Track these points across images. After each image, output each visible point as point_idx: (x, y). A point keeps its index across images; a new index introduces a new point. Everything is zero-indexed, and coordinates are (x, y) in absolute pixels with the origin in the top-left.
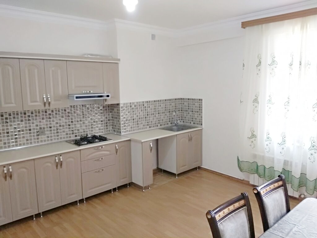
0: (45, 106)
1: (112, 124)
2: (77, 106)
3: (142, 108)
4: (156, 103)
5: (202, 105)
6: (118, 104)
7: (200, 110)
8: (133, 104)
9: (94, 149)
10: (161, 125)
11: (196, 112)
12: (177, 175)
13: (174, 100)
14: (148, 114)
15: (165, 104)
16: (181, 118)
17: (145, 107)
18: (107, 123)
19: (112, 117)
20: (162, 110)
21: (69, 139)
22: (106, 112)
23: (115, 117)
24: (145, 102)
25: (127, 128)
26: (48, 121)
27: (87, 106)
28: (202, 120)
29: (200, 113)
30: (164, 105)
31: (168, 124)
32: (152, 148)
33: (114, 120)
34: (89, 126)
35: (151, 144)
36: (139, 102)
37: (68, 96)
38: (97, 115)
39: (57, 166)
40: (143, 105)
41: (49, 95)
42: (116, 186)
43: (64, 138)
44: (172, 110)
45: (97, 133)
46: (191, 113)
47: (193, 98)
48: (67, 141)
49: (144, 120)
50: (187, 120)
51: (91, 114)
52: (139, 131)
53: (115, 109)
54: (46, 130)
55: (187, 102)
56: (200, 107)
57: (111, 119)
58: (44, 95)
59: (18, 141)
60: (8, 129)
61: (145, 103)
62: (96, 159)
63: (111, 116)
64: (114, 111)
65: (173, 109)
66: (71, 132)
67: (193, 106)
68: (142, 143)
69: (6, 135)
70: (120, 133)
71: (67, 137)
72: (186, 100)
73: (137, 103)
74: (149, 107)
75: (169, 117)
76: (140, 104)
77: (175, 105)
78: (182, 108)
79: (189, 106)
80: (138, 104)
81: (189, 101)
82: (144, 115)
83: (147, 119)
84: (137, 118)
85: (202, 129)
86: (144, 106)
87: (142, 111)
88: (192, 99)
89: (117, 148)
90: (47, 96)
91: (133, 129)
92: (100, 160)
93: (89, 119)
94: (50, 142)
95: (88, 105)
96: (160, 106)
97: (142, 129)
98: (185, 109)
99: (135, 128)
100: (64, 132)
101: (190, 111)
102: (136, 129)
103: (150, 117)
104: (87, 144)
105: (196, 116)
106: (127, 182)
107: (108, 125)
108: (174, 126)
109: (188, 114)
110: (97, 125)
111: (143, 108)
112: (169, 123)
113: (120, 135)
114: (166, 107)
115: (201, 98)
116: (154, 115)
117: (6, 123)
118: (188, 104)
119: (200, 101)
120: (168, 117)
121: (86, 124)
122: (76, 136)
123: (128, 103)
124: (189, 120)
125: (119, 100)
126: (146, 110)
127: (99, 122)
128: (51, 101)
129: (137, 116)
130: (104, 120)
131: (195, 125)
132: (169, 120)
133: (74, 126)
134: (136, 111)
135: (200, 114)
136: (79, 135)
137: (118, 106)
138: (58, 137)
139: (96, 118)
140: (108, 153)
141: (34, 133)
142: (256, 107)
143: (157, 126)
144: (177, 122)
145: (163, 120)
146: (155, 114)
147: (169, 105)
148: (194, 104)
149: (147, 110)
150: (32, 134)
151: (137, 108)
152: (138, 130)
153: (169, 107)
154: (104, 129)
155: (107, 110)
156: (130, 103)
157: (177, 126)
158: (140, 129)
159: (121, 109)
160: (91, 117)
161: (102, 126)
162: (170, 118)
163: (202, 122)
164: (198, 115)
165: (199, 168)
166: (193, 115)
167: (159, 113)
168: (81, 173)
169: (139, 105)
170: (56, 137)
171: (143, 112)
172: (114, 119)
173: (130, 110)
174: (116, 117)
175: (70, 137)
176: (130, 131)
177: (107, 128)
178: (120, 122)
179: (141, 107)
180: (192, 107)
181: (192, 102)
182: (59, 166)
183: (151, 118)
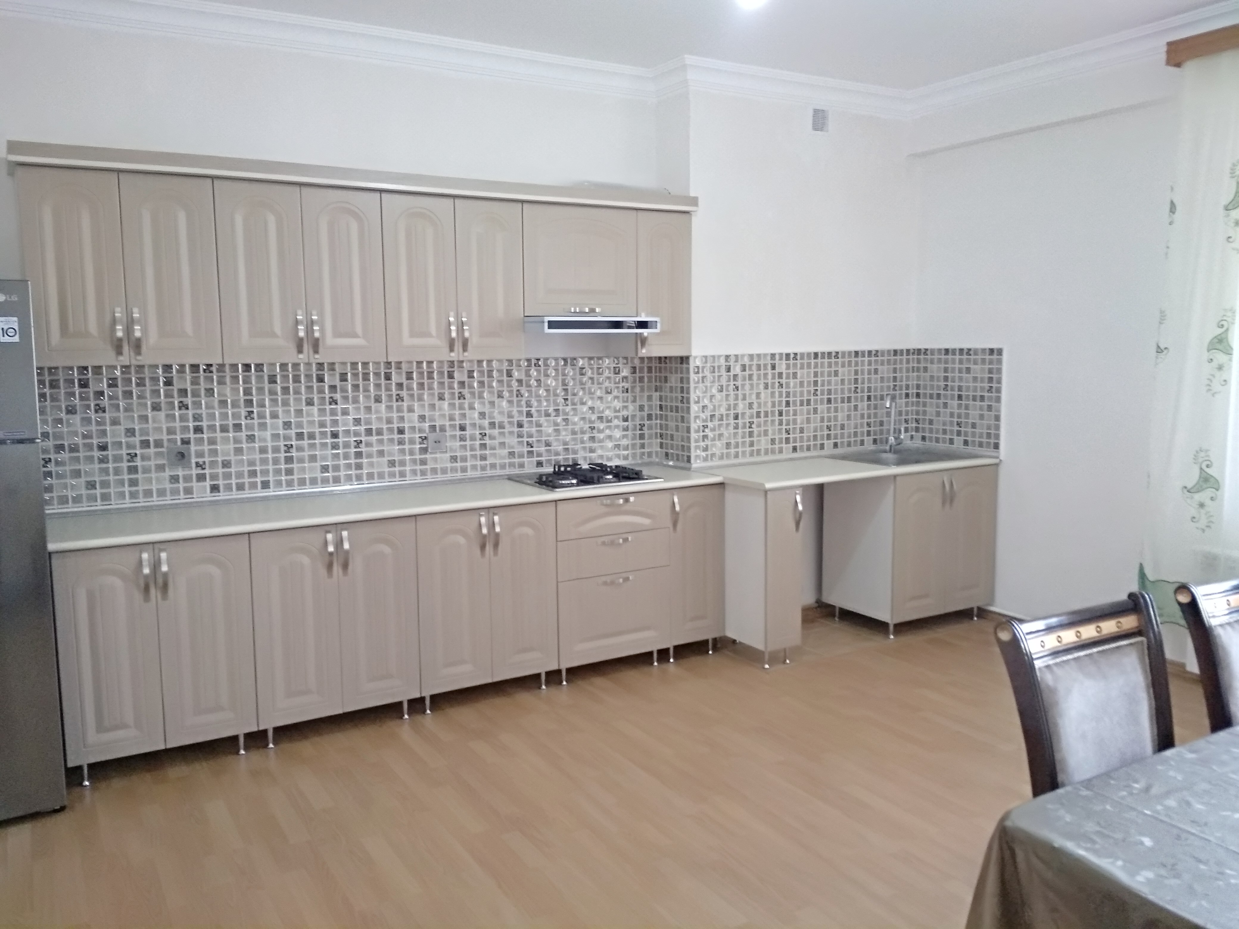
0: (452, 350)
1: (659, 431)
2: (546, 359)
3: (770, 377)
4: (819, 360)
5: (999, 371)
6: (684, 360)
7: (990, 390)
8: (736, 361)
9: (603, 504)
10: (836, 445)
11: (974, 399)
12: (891, 628)
13: (889, 354)
14: (791, 399)
15: (853, 369)
16: (914, 425)
17: (780, 375)
18: (642, 426)
19: (661, 407)
20: (843, 390)
21: (516, 471)
22: (642, 390)
23: (671, 407)
24: (781, 355)
25: (713, 446)
26: (457, 405)
27: (581, 362)
28: (997, 428)
29: (993, 404)
30: (849, 371)
31: (862, 443)
32: (801, 514)
33: (666, 416)
34: (583, 432)
35: (798, 498)
36: (759, 356)
37: (524, 322)
38: (610, 397)
39: (483, 547)
40: (773, 368)
41: (464, 314)
42: (669, 644)
43: (503, 467)
44: (879, 393)
45: (609, 459)
46: (956, 402)
47: (965, 346)
48: (510, 478)
49: (773, 421)
50: (937, 432)
51: (591, 393)
52: (756, 459)
53: (673, 380)
54: (448, 434)
55: (939, 361)
56: (991, 380)
57: (656, 415)
58: (452, 314)
59: (364, 465)
60: (335, 423)
61: (781, 359)
62: (605, 539)
63: (658, 403)
64: (668, 385)
65: (882, 387)
66: (526, 449)
67: (964, 375)
68: (766, 492)
69: (329, 441)
70: (689, 461)
71: (512, 465)
72: (936, 357)
73: (751, 357)
74: (795, 375)
75: (869, 417)
76: (762, 362)
77: (892, 375)
78: (918, 387)
79: (946, 379)
80: (755, 362)
81: (950, 357)
82: (773, 405)
83: (784, 418)
84: (748, 412)
85: (997, 465)
86: (777, 371)
87: (766, 387)
88: (961, 350)
89: (678, 508)
90: (458, 316)
91: (732, 451)
92: (619, 544)
93: (585, 409)
94: (459, 475)
95: (583, 358)
96: (836, 373)
97: (766, 453)
98: (932, 387)
99: (740, 450)
100: (502, 444)
101: (952, 398)
102: (744, 453)
103: (795, 414)
104: (578, 485)
105: (974, 414)
106: (708, 635)
107: (646, 436)
108: (885, 452)
109: (942, 410)
110: (608, 432)
111: (773, 378)
112: (866, 438)
113: (689, 469)
114: (856, 380)
115: (994, 346)
116: (811, 407)
117: (330, 404)
118: (946, 370)
119: (995, 357)
120: (862, 416)
121: (575, 424)
122: (540, 464)
123: (719, 356)
124: (945, 432)
125: (688, 343)
126: (781, 385)
127: (616, 422)
128: (471, 335)
129: (751, 405)
130: (634, 416)
131: (970, 449)
132: (866, 429)
133: (534, 430)
134: (747, 387)
135: (990, 408)
136: (549, 461)
137: (685, 366)
138: (483, 463)
139: (609, 408)
140: (646, 521)
141: (412, 442)
142: (1220, 368)
143: (822, 447)
144: (896, 438)
145: (843, 427)
146: (816, 401)
147: (869, 373)
148: (968, 370)
149: (788, 385)
150: (407, 447)
151: (750, 376)
152: (752, 454)
153: (869, 380)
154: (634, 446)
155: (646, 379)
156: (727, 357)
157: (896, 452)
158: (759, 451)
159: (693, 376)
160: (590, 403)
161: (624, 436)
162: (872, 420)
163: (997, 436)
164: (981, 408)
165: (982, 613)
166: (963, 411)
167: (829, 401)
168: (557, 582)
169: (759, 367)
170: (479, 463)
171: (773, 394)
172: (669, 413)
173: (724, 382)
174: (674, 404)
175: (522, 466)
176: (721, 458)
177: (643, 446)
178: (689, 422)
179: (766, 375)
180: (961, 379)
181: (961, 362)
182: (489, 548)
183: (799, 418)
